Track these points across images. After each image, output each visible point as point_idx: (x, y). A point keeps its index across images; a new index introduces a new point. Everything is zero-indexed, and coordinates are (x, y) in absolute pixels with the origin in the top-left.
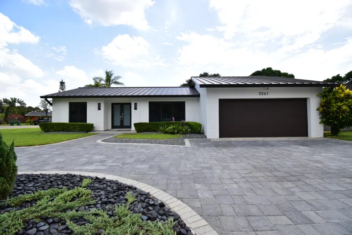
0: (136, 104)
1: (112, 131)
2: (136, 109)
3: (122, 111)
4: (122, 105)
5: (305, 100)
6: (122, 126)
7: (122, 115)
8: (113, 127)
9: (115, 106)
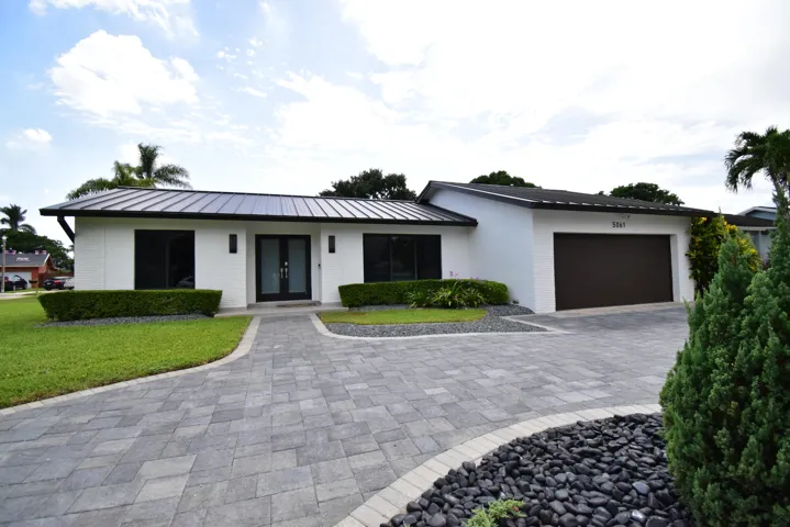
0: (332, 240)
1: (260, 307)
2: (332, 250)
3: (284, 257)
4: (284, 240)
5: (666, 239)
6: (284, 294)
7: (284, 267)
8: (261, 297)
9: (264, 242)
